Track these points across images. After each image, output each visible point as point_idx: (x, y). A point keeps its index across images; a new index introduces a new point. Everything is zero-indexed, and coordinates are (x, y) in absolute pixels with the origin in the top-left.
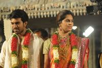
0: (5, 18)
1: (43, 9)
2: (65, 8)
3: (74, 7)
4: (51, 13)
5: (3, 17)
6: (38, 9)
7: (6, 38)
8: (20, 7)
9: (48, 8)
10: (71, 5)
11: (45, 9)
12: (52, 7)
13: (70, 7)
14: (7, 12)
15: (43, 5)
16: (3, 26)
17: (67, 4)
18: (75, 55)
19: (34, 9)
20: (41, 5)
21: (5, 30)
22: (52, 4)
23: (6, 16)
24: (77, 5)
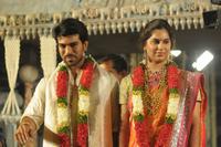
0: (43, 33)
1: (116, 17)
2: (157, 14)
3: (175, 12)
4: (131, 25)
5: (39, 32)
6: (106, 17)
7: (45, 73)
8: (71, 13)
9: (125, 15)
10: (171, 9)
11: (119, 17)
12: (132, 13)
13: (168, 14)
14: (47, 22)
15: (116, 9)
16: (39, 50)
17: (162, 7)
18: (174, 106)
19: (99, 16)
20: (113, 10)
21: (42, 57)
22: (133, 8)
23: (45, 31)
24: (181, 10)
